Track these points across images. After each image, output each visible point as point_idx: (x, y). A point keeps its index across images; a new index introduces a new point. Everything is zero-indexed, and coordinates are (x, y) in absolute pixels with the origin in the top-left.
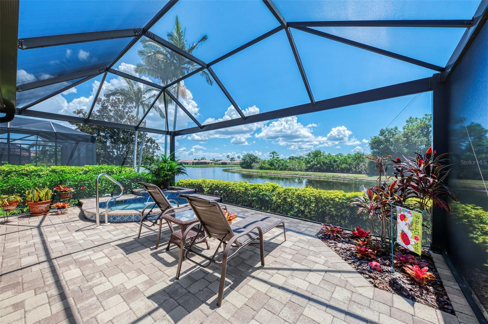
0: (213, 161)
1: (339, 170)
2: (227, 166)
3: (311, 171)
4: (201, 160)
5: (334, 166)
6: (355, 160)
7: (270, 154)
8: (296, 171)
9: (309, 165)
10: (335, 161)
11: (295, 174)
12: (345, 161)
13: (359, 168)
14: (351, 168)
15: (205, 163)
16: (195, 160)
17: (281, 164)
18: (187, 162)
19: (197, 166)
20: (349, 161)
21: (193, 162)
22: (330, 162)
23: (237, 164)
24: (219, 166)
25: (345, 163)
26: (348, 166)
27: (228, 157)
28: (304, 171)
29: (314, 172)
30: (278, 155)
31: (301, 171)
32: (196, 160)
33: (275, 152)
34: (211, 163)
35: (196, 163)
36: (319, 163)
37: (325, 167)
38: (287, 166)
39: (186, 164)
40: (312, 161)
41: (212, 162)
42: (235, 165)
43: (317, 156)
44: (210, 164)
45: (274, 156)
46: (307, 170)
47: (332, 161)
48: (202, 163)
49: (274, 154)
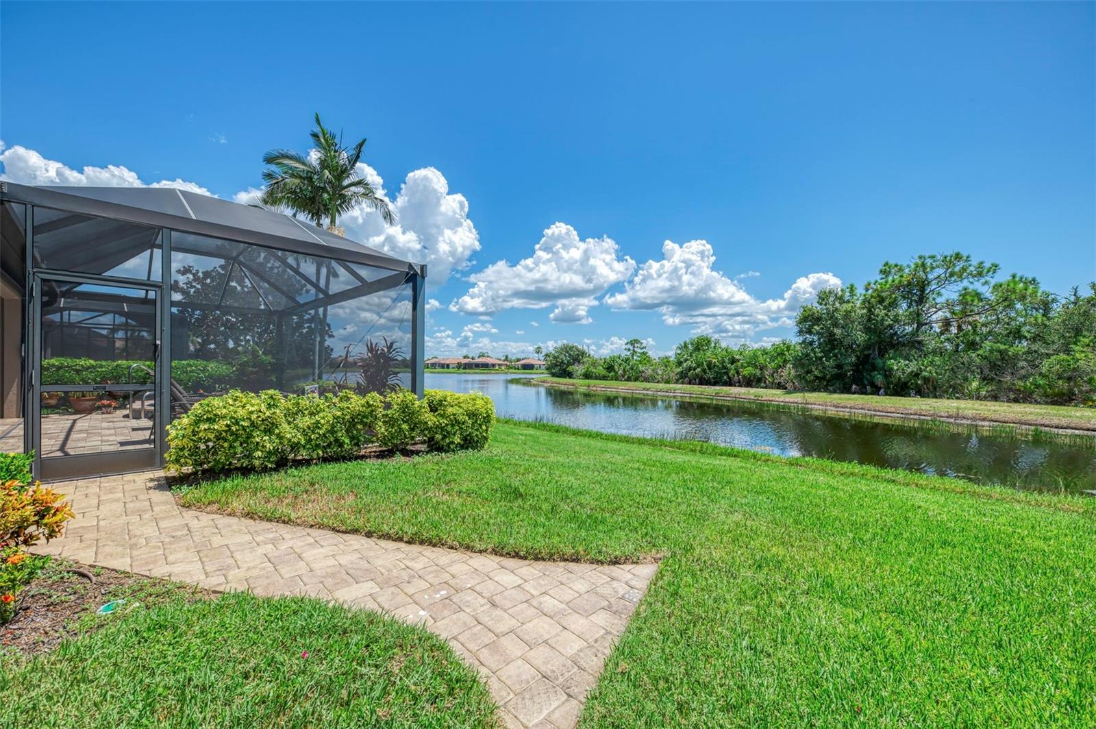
0: (504, 360)
1: (739, 382)
2: (534, 371)
4: (479, 357)
5: (729, 372)
6: (772, 359)
7: (627, 344)
9: (681, 369)
10: (733, 361)
11: (644, 389)
12: (753, 361)
13: (779, 376)
14: (764, 378)
15: (486, 366)
16: (465, 357)
18: (447, 362)
19: (468, 371)
20: (761, 360)
21: (458, 363)
22: (723, 362)
24: (517, 371)
25: (753, 365)
26: (758, 372)
27: (539, 351)
29: (690, 383)
31: (668, 382)
32: (468, 357)
33: (636, 341)
34: (499, 365)
35: (465, 364)
36: (700, 365)
37: (710, 375)
39: (444, 368)
40: (686, 360)
41: (500, 362)
43: (700, 350)
44: (497, 368)
45: (636, 349)
46: (677, 381)
47: (727, 361)
48: (477, 366)
49: (636, 345)
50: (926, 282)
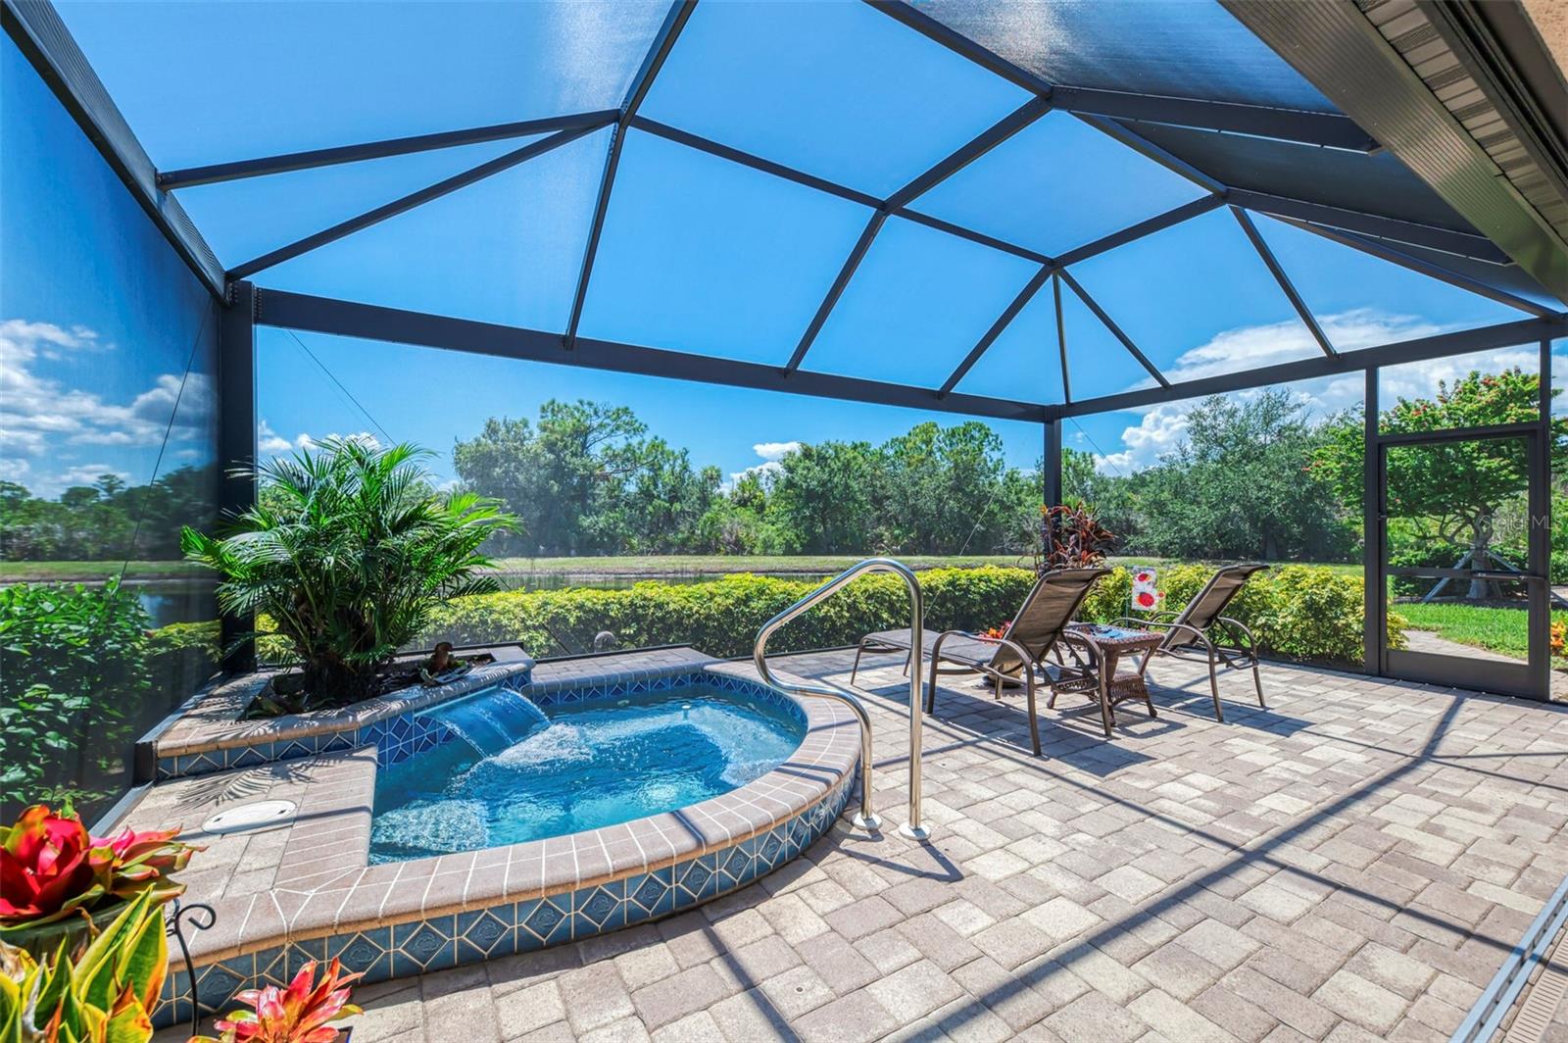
50: (589, 430)
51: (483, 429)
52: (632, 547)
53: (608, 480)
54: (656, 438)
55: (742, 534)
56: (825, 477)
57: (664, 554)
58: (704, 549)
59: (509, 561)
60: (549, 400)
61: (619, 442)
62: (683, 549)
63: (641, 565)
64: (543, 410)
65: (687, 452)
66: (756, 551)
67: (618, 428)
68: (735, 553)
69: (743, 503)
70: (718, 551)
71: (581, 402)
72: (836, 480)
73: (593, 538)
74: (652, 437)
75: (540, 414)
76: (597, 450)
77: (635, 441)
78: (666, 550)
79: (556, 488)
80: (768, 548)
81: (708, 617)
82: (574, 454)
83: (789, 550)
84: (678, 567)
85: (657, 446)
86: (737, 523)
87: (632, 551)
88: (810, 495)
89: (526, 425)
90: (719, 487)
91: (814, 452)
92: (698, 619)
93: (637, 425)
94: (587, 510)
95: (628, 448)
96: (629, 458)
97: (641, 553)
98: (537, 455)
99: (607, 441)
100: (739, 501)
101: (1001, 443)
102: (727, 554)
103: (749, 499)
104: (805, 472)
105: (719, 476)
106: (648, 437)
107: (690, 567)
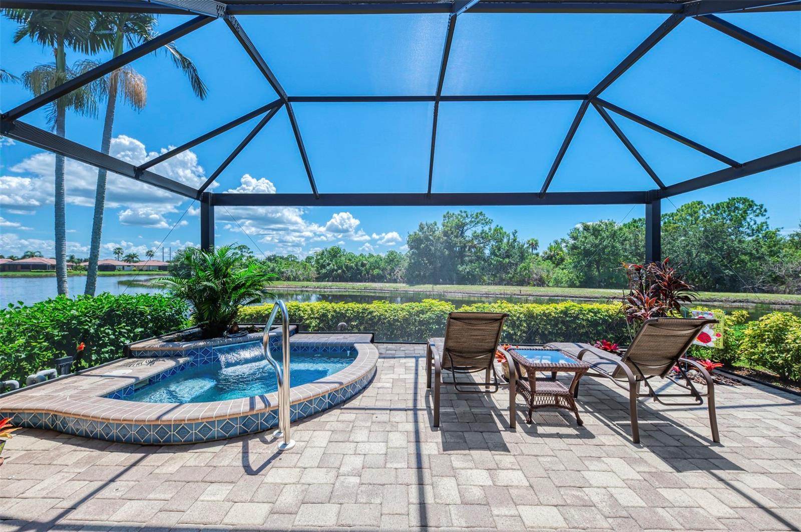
1: (369, 279)
2: (116, 272)
3: (328, 281)
5: (361, 273)
6: (388, 263)
8: (300, 280)
9: (324, 271)
10: (363, 265)
12: (376, 265)
13: (395, 275)
14: (385, 276)
17: (269, 269)
19: (10, 273)
20: (382, 264)
22: (356, 265)
23: (145, 268)
25: (377, 268)
26: (381, 272)
27: (118, 251)
28: (313, 281)
29: (333, 281)
30: (252, 252)
31: (308, 280)
33: (244, 247)
36: (340, 268)
37: (348, 274)
38: (283, 273)
40: (329, 264)
42: (141, 270)
43: (336, 257)
45: (244, 254)
46: (318, 279)
47: (360, 265)
49: (244, 250)
50: (464, 225)
51: (418, 228)
52: (484, 281)
53: (476, 248)
54: (498, 226)
55: (544, 275)
56: (597, 242)
57: (500, 285)
58: (521, 283)
59: (426, 286)
60: (447, 212)
61: (479, 229)
62: (509, 283)
63: (483, 290)
64: (444, 217)
65: (516, 232)
66: (551, 284)
67: (478, 222)
68: (539, 285)
69: (550, 258)
70: (529, 284)
71: (461, 212)
72: (605, 243)
73: (464, 276)
74: (495, 226)
75: (443, 219)
76: (469, 234)
77: (486, 228)
78: (500, 283)
79: (447, 253)
80: (558, 283)
81: (397, 321)
82: (456, 237)
83: (572, 285)
84: (502, 292)
85: (498, 230)
86: (543, 268)
87: (483, 283)
88: (587, 253)
89: (436, 225)
90: (537, 249)
91: (591, 228)
92: (389, 321)
93: (488, 220)
94: (462, 263)
95: (483, 232)
96: (484, 237)
97: (489, 284)
98: (439, 238)
99: (474, 229)
100: (548, 257)
101: (765, 211)
102: (534, 285)
103: (554, 256)
104: (583, 240)
105: (537, 243)
106: (493, 226)
107: (508, 292)
